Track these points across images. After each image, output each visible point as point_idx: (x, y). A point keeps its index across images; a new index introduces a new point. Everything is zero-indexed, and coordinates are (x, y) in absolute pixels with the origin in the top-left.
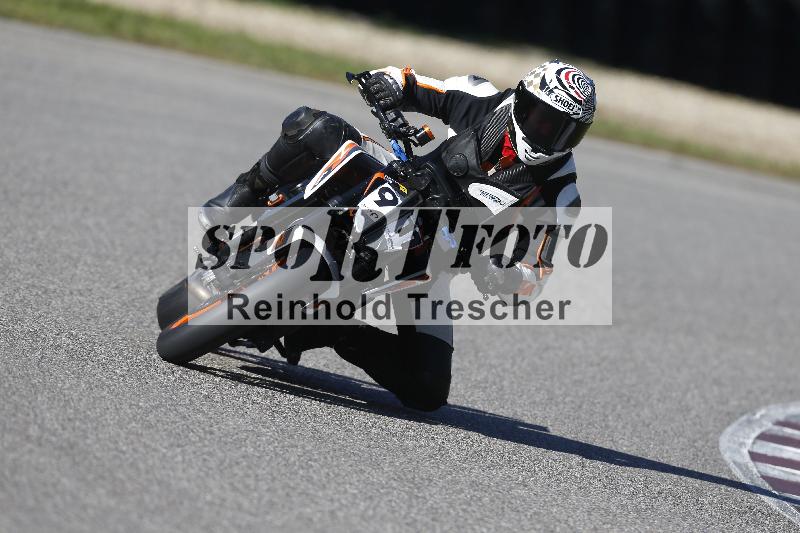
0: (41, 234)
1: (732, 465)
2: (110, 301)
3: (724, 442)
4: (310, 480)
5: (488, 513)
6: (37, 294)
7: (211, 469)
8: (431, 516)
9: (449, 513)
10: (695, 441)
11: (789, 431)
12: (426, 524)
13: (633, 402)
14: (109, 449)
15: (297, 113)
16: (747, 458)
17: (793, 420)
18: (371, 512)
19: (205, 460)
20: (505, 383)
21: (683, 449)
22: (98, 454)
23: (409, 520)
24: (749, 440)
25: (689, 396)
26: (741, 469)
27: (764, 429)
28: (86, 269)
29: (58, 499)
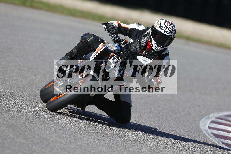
0: (3, 63)
1: (203, 130)
2: (23, 83)
3: (201, 123)
4: (81, 134)
5: (133, 144)
6: (2, 81)
7: (53, 131)
8: (116, 145)
9: (121, 144)
10: (192, 123)
11: (219, 120)
12: (115, 147)
13: (174, 112)
14: (23, 126)
15: (85, 35)
16: (208, 128)
17: (221, 117)
18: (99, 144)
19: (51, 129)
20: (137, 106)
21: (189, 126)
22: (20, 127)
23: (110, 146)
24: (208, 123)
25: (191, 110)
26: (206, 131)
27: (212, 120)
28: (16, 73)
29: (8, 140)
